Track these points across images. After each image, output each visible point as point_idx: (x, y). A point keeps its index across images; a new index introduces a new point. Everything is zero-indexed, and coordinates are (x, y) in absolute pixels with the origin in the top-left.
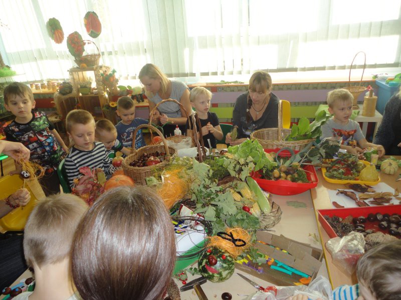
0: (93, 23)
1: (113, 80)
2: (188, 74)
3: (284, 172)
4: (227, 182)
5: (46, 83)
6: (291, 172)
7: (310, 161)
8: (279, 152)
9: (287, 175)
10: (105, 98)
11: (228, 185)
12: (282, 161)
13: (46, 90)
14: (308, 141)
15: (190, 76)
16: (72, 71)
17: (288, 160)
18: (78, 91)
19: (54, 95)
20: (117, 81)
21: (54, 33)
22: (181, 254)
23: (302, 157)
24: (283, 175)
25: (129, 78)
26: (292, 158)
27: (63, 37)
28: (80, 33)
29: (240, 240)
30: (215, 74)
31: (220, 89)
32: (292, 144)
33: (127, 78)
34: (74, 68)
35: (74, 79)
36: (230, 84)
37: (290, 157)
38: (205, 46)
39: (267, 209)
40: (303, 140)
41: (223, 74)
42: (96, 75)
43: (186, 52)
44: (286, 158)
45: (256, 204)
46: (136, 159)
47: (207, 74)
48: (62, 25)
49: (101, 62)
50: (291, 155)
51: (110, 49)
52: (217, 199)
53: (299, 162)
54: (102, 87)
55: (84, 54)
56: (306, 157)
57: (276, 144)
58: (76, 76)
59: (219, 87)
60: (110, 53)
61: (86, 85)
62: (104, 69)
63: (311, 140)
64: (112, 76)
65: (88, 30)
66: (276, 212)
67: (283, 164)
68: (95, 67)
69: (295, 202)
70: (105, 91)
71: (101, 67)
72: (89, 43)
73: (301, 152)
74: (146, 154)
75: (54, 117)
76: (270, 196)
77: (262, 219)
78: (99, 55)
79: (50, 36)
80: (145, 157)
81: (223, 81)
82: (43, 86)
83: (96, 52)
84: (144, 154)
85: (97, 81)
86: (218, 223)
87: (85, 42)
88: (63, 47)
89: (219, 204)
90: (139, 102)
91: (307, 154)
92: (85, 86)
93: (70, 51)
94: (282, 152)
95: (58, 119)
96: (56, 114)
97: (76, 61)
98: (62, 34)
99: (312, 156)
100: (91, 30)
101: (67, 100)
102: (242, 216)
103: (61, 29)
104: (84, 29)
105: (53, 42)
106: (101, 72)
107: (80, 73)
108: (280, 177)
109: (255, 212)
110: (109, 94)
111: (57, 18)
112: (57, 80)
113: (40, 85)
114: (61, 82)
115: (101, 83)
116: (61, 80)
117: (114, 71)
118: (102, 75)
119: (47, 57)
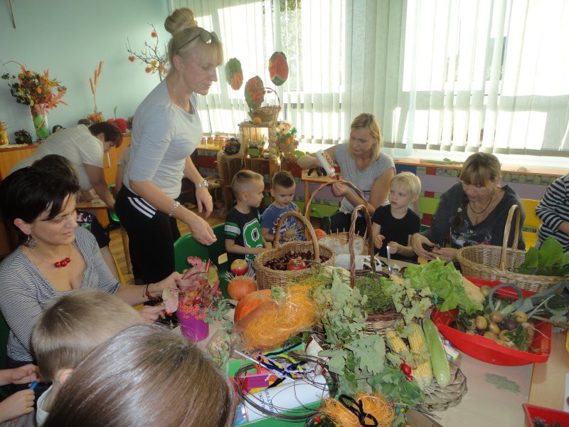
0: (279, 67)
1: (291, 142)
2: (394, 143)
3: (498, 324)
4: (389, 319)
5: (213, 136)
6: (511, 326)
7: (548, 315)
8: (497, 287)
9: (501, 329)
10: (277, 165)
11: (390, 323)
12: (499, 303)
13: (212, 146)
14: (556, 280)
15: (398, 147)
16: (242, 126)
17: (511, 303)
18: (246, 152)
19: (218, 154)
20: (296, 144)
21: (232, 77)
22: (279, 411)
23: (535, 304)
24: (493, 327)
25: (313, 141)
26: (517, 304)
27: (241, 83)
28: (262, 79)
29: (370, 416)
30: (436, 147)
31: (440, 172)
32: (525, 279)
33: (310, 141)
34: (245, 122)
35: (243, 136)
36: (457, 166)
37: (515, 300)
38: (426, 107)
39: (444, 377)
40: (546, 277)
41: (448, 148)
42: (270, 134)
43: (397, 112)
44: (507, 300)
45: (427, 364)
46: (277, 256)
47: (423, 147)
48: (243, 67)
49: (280, 117)
50: (518, 296)
51: (294, 101)
52: (355, 342)
53: (527, 313)
54: (275, 151)
55: (263, 105)
56: (543, 307)
57: (496, 273)
58: (246, 132)
59: (441, 169)
60: (294, 106)
61: (256, 145)
62: (282, 126)
63: (562, 279)
64: (290, 136)
65: (272, 75)
66: (459, 386)
67: (499, 309)
68: (270, 123)
69: (501, 377)
70: (277, 155)
71: (279, 124)
72: (269, 92)
73: (537, 295)
74: (293, 252)
75: (214, 181)
76: (460, 357)
77: (433, 391)
78: (279, 108)
79: (228, 80)
80: (291, 256)
81: (448, 160)
82: (210, 140)
83: (277, 104)
84: (290, 252)
85: (271, 141)
86: (349, 380)
87: (265, 89)
88: (240, 94)
89: (355, 350)
90: (319, 175)
91: (545, 302)
92: (255, 147)
93: (246, 100)
94: (504, 288)
95: (217, 184)
96: (218, 177)
97: (250, 114)
98: (241, 78)
99: (554, 308)
100: (276, 75)
101: (232, 161)
102: (393, 379)
103: (241, 72)
104: (268, 73)
105: (229, 87)
106: (278, 130)
107: (253, 129)
108: (487, 329)
109: (421, 376)
110: (284, 160)
111: (238, 59)
112: (227, 135)
113: (207, 139)
114: (230, 137)
115: (275, 144)
116: (231, 135)
117: (294, 131)
118: (278, 134)
119: (220, 105)
